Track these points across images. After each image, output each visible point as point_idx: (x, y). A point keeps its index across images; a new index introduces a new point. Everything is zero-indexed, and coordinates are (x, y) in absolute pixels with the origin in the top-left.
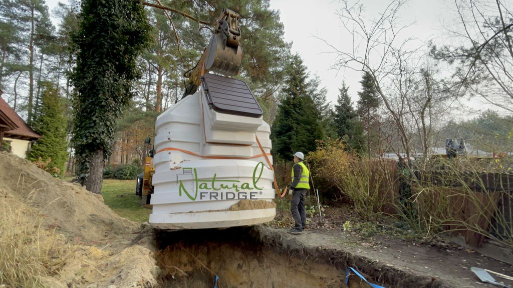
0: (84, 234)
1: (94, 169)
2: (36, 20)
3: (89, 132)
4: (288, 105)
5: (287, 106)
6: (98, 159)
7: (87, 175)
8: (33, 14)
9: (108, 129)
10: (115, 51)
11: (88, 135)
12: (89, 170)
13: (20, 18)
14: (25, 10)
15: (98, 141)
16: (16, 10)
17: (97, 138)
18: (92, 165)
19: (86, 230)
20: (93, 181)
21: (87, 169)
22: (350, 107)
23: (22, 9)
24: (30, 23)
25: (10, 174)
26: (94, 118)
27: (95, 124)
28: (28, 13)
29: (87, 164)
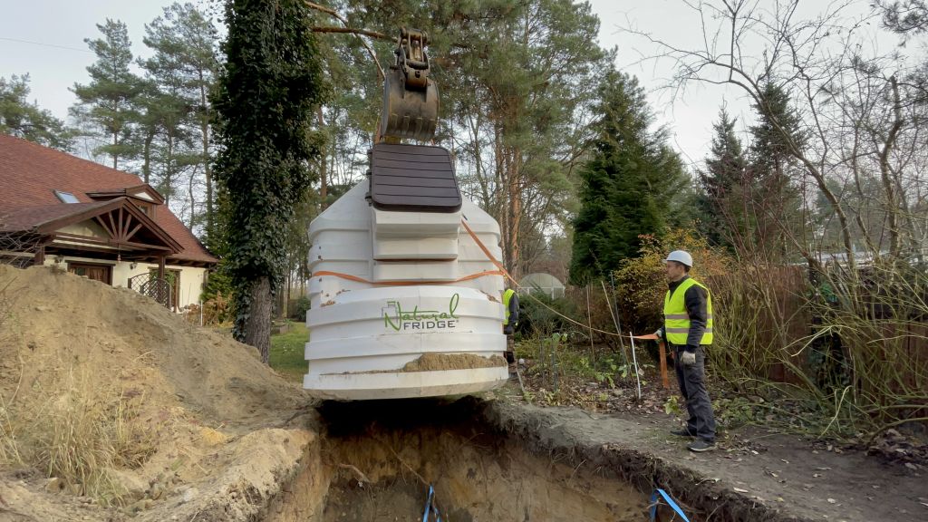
0: (217, 407)
1: (257, 307)
2: (207, 83)
3: (243, 250)
4: (597, 170)
5: (594, 173)
6: (262, 290)
7: (246, 317)
8: (201, 76)
9: (271, 243)
10: (270, 116)
11: (241, 253)
12: (249, 309)
13: (186, 84)
14: (191, 71)
15: (257, 263)
16: (179, 74)
17: (254, 258)
18: (252, 301)
19: (221, 402)
20: (257, 326)
21: (246, 306)
22: (740, 160)
23: (187, 70)
24: (199, 90)
25: (122, 318)
26: (248, 227)
27: (251, 236)
28: (195, 76)
29: (245, 298)
